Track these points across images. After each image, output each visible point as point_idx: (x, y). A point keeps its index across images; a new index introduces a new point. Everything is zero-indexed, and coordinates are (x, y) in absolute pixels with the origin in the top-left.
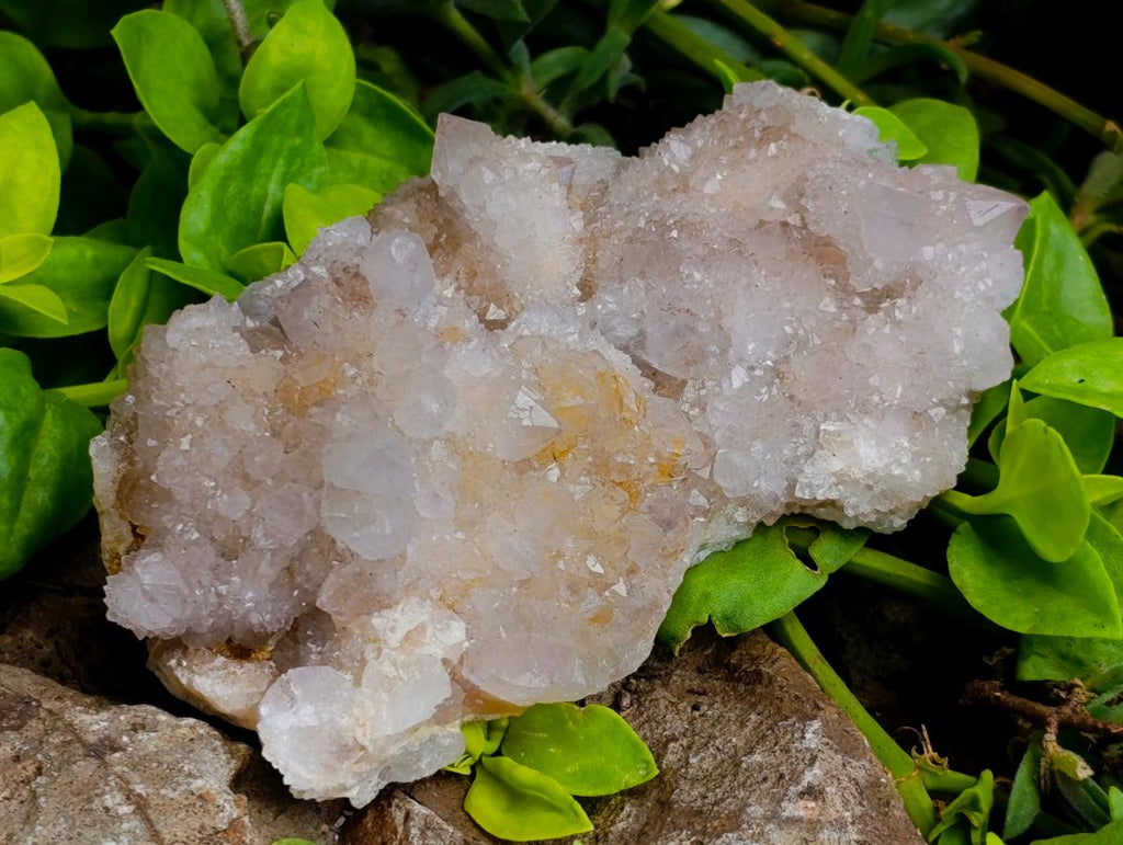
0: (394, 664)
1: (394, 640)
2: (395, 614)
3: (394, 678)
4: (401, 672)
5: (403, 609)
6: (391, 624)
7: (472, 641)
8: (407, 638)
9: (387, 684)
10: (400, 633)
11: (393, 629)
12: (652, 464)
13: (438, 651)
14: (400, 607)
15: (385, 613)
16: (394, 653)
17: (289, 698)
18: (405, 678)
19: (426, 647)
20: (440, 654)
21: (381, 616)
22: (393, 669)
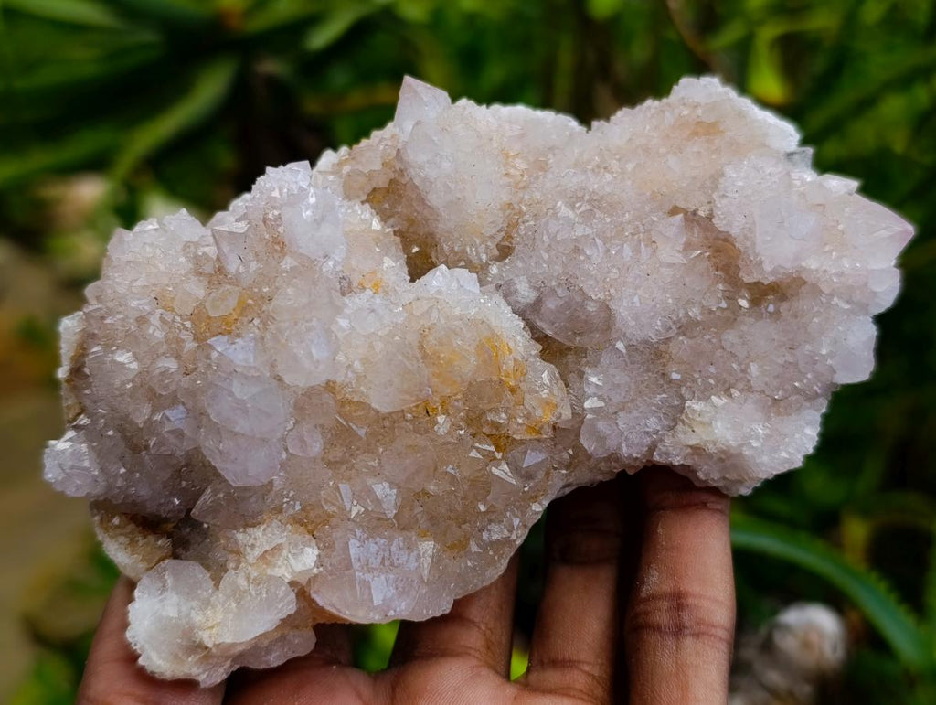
0: (248, 578)
1: (252, 555)
2: (258, 532)
3: (245, 591)
4: (251, 588)
5: (264, 530)
6: (251, 541)
7: (321, 569)
8: (263, 557)
9: (238, 595)
10: (258, 552)
11: (253, 546)
12: (521, 425)
13: (287, 575)
14: (263, 527)
15: (250, 530)
16: (250, 568)
17: (161, 585)
18: (254, 593)
19: (277, 569)
20: (288, 577)
21: (244, 532)
22: (245, 583)
